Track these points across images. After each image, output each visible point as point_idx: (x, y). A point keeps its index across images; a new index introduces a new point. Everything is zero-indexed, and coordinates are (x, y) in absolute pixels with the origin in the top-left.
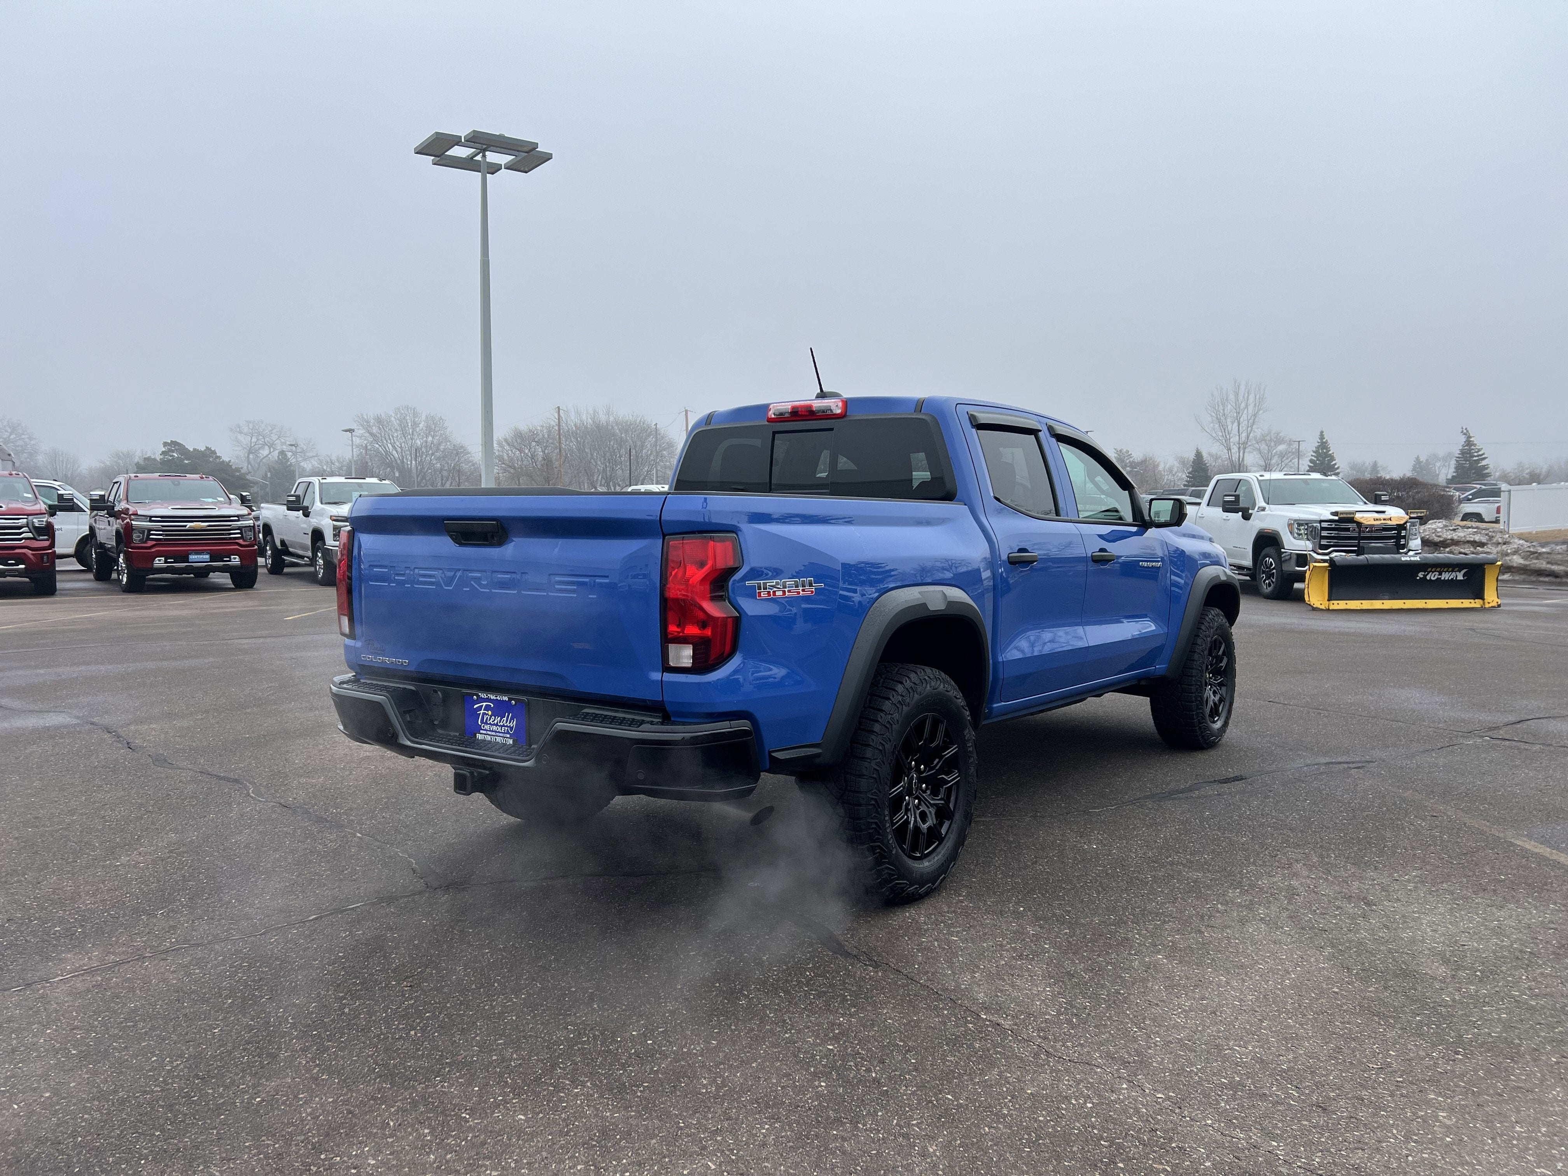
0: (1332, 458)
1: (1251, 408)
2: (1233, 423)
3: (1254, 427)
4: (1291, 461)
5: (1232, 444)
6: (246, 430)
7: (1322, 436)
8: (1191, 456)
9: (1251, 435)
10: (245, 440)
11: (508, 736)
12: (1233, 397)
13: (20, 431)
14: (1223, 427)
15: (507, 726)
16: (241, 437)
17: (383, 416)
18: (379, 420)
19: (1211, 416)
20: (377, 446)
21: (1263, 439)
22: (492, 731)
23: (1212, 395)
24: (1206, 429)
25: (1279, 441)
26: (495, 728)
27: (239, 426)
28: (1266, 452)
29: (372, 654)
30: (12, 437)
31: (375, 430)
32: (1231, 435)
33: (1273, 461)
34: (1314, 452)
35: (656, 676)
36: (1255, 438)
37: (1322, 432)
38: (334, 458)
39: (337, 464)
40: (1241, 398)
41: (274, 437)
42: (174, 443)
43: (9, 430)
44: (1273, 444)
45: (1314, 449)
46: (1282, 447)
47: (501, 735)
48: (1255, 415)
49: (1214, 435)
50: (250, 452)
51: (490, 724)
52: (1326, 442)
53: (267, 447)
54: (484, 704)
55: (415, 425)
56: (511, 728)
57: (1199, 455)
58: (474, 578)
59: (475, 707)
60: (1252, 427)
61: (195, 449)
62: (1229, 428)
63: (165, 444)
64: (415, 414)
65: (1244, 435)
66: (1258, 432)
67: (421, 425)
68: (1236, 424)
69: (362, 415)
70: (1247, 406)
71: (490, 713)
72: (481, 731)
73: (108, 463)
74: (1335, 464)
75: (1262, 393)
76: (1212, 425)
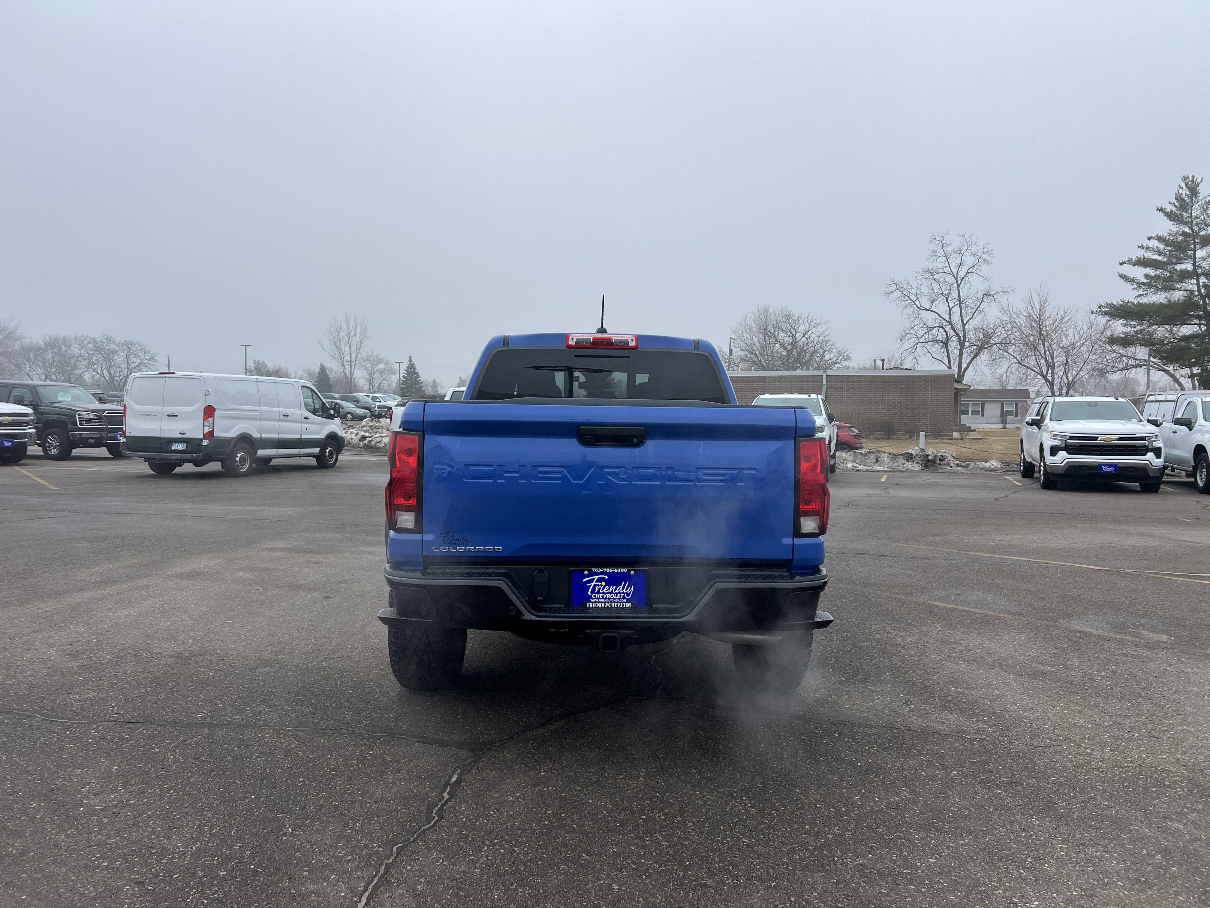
0: (418, 376)
1: (358, 336)
2: (345, 346)
3: (361, 350)
4: (387, 376)
5: (345, 361)
7: (410, 361)
8: (317, 369)
9: (359, 355)
11: (625, 600)
12: (346, 326)
14: (339, 350)
15: (623, 593)
19: (330, 340)
21: (368, 359)
22: (606, 598)
23: (330, 324)
24: (326, 349)
25: (380, 362)
26: (608, 596)
28: (370, 369)
29: (449, 544)
32: (344, 355)
33: (376, 376)
34: (405, 371)
35: (787, 541)
36: (363, 358)
37: (410, 357)
40: (351, 328)
44: (375, 363)
45: (406, 369)
46: (381, 366)
47: (616, 600)
48: (361, 342)
49: (332, 354)
51: (604, 593)
52: (413, 364)
54: (597, 577)
56: (628, 594)
57: (323, 368)
58: (609, 473)
59: (584, 580)
60: (359, 349)
62: (343, 349)
65: (353, 355)
66: (364, 354)
68: (348, 347)
70: (355, 334)
71: (603, 584)
72: (591, 600)
74: (420, 380)
75: (366, 325)
76: (330, 346)
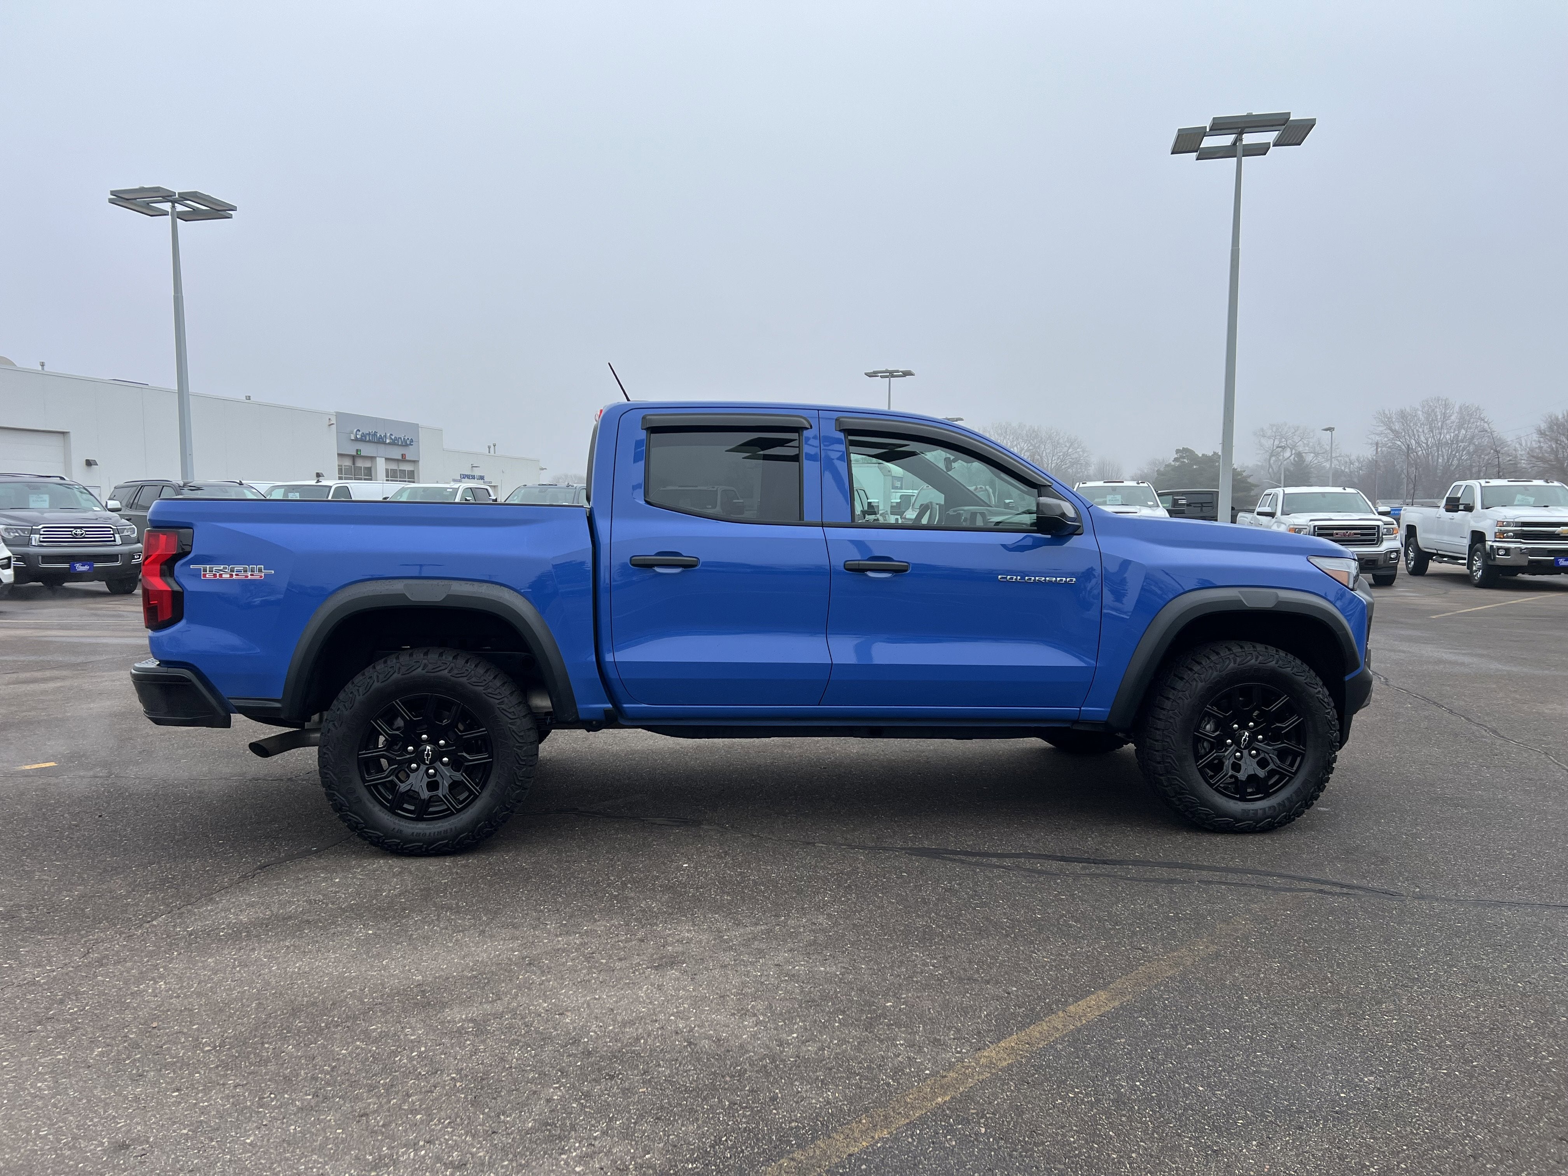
6: (1269, 433)
10: (1268, 443)
13: (1076, 445)
16: (1263, 441)
17: (1408, 409)
18: (1403, 416)
20: (1399, 443)
27: (1262, 430)
30: (1070, 451)
31: (1397, 426)
38: (1353, 457)
39: (1357, 464)
41: (1296, 439)
42: (1185, 450)
43: (1068, 445)
50: (1271, 456)
53: (1289, 450)
55: (1445, 417)
61: (1203, 455)
63: (1178, 451)
64: (1446, 406)
67: (1453, 418)
69: (1384, 411)
73: (1146, 471)
